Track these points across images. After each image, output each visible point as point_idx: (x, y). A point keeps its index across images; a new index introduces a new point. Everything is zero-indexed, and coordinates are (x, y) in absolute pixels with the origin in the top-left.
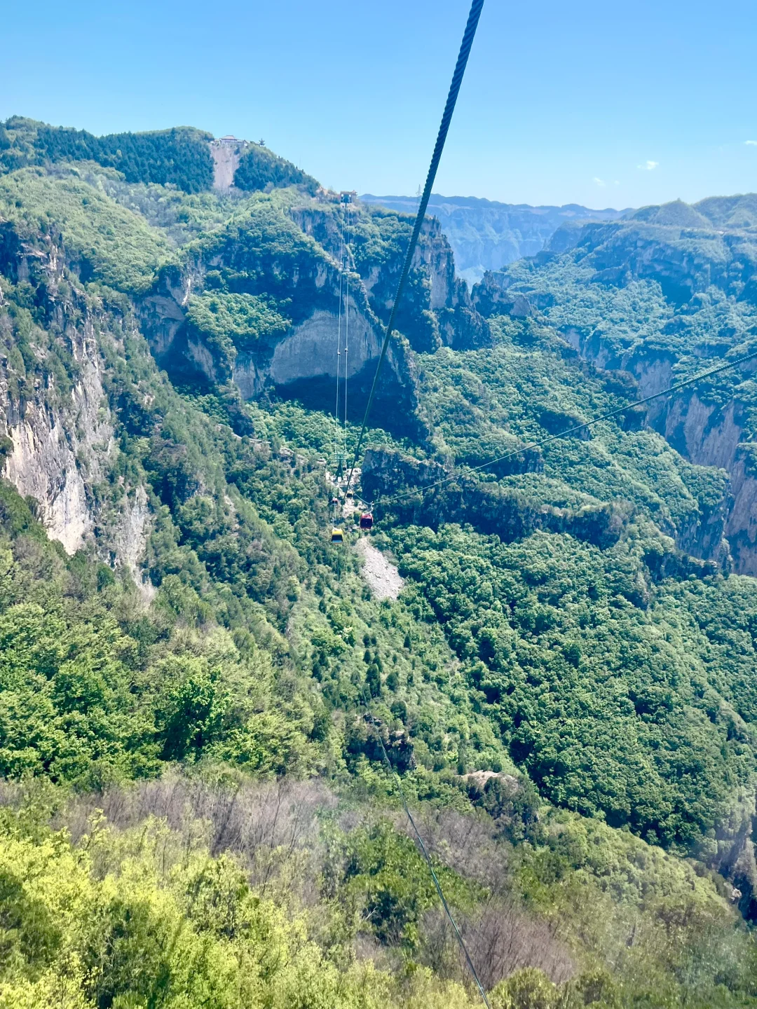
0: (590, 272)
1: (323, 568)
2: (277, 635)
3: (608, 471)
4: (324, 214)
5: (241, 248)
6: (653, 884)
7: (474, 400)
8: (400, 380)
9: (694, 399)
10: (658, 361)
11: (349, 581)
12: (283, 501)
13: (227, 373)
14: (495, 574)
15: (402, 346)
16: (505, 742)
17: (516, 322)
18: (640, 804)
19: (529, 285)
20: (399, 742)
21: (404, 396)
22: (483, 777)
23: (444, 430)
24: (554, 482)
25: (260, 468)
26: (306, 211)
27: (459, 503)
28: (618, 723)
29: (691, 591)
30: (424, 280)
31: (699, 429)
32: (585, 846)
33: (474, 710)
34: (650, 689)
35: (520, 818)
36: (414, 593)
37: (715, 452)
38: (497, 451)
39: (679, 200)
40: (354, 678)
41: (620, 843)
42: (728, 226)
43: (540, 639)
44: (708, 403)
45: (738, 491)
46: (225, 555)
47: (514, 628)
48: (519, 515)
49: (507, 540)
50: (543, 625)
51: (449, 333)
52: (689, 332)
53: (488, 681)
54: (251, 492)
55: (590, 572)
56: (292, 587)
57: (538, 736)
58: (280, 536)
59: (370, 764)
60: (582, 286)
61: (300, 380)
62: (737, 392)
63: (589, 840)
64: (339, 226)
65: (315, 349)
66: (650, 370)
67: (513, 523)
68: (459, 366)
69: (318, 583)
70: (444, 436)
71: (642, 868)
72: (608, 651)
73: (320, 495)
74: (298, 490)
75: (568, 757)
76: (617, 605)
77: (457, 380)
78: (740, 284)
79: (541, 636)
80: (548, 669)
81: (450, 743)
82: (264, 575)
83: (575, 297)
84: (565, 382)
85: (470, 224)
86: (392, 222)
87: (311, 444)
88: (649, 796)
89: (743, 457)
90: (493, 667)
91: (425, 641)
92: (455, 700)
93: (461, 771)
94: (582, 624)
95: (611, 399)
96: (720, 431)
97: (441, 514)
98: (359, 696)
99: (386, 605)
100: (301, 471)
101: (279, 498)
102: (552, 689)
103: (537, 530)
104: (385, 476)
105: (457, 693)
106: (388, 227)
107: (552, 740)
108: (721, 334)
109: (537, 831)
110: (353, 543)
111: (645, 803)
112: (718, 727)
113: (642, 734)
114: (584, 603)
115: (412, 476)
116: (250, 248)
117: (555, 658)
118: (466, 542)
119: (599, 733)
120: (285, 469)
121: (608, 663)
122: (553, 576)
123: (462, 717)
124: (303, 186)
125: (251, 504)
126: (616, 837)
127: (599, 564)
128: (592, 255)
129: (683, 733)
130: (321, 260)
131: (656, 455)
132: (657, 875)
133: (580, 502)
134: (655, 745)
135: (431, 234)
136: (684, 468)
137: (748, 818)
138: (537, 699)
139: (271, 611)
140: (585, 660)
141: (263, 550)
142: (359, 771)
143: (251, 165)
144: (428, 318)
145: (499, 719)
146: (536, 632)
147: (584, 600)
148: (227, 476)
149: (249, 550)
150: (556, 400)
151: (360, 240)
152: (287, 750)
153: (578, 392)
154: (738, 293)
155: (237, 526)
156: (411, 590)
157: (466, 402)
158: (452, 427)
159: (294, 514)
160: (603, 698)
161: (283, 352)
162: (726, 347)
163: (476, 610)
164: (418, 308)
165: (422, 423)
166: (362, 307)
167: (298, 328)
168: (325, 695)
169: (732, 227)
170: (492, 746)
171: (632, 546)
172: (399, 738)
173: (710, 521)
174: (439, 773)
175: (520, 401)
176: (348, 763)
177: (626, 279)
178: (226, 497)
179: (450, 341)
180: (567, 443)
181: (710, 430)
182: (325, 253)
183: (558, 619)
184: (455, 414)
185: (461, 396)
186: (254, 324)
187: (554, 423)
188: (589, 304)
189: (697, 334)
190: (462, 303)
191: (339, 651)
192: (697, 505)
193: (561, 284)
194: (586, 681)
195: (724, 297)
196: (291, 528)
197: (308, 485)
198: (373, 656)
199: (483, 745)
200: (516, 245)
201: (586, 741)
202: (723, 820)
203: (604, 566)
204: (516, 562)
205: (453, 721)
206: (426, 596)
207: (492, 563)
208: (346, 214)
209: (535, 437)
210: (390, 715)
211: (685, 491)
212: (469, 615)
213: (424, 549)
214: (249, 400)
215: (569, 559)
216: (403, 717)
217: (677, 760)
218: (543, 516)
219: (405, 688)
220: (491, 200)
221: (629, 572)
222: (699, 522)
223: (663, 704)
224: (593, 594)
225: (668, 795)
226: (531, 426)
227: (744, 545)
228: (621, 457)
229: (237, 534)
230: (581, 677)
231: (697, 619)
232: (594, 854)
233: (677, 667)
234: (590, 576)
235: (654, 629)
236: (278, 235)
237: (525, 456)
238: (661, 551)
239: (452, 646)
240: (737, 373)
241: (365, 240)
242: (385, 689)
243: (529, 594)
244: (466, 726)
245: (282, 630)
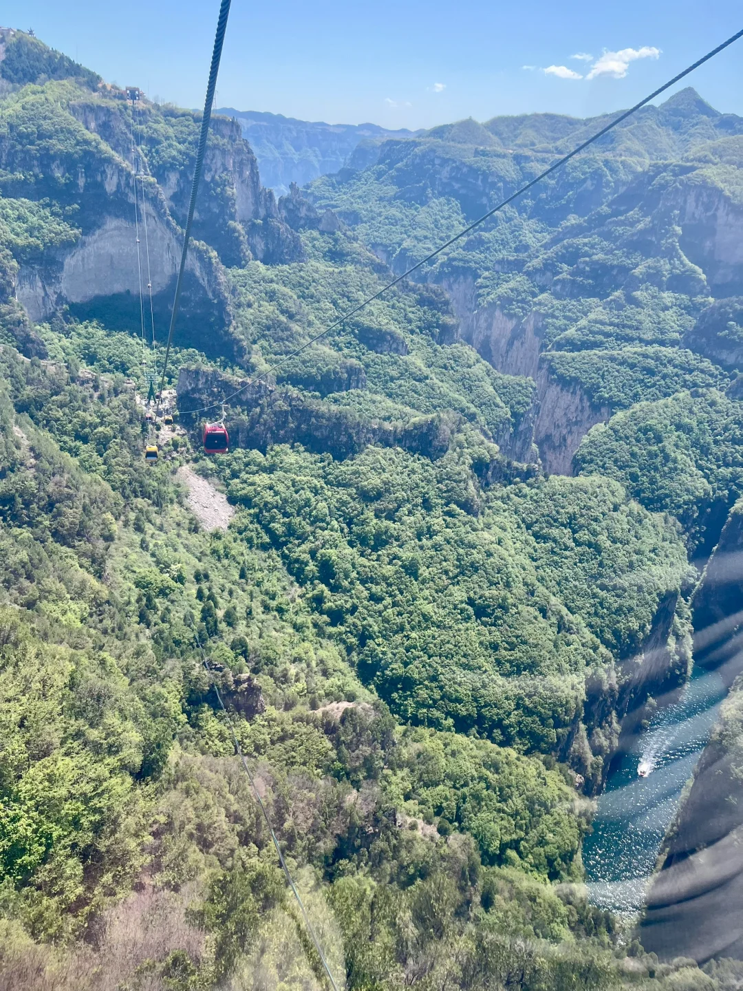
0: (392, 190)
1: (140, 502)
2: (93, 582)
3: (427, 385)
4: (108, 110)
5: (13, 146)
6: (509, 787)
7: (291, 317)
8: (210, 295)
9: (498, 313)
10: (462, 277)
11: (173, 514)
12: (87, 430)
13: (9, 290)
14: (330, 494)
15: (210, 258)
16: (352, 664)
17: (326, 237)
18: (485, 706)
19: (333, 202)
20: (245, 685)
21: (216, 313)
22: (337, 709)
23: (263, 348)
24: (378, 398)
25: (57, 394)
26: (88, 106)
27: (286, 422)
28: (459, 630)
29: (516, 495)
30: (227, 188)
31: (503, 342)
32: (443, 762)
33: (318, 635)
34: (487, 594)
35: (379, 746)
36: (246, 521)
37: (519, 364)
38: (319, 369)
39: (470, 119)
40: (188, 620)
41: (476, 752)
42: (516, 145)
43: (379, 556)
44: (511, 316)
45: (543, 398)
46: (21, 496)
47: (353, 547)
48: (350, 431)
49: (339, 457)
50: (381, 541)
51: (258, 246)
52: (488, 249)
53: (330, 604)
54: (48, 422)
55: (423, 484)
56: (107, 526)
57: (384, 653)
58: (89, 470)
59: (215, 714)
60: (385, 203)
61: (97, 298)
62: (535, 304)
63: (446, 754)
64: (128, 126)
65: (112, 262)
66: (455, 287)
67: (345, 440)
68: (272, 281)
69: (137, 519)
70: (263, 354)
71: (497, 772)
72: (445, 561)
73: (131, 422)
74: (104, 417)
75: (415, 671)
76: (450, 514)
77: (271, 296)
78: (529, 202)
79: (380, 553)
80: (389, 585)
81: (297, 675)
82: (71, 515)
83: (380, 214)
84: (379, 296)
85: (269, 141)
86: (187, 123)
87: (117, 368)
88: (493, 698)
89: (545, 366)
90: (334, 589)
91: (261, 570)
92: (298, 628)
93: (314, 706)
94: (419, 536)
95: (425, 312)
96: (522, 343)
97: (269, 435)
98: (194, 638)
99: (216, 536)
100: (106, 395)
101: (83, 427)
102: (395, 604)
103: (369, 446)
104: (204, 397)
105: (300, 620)
106: (184, 129)
107: (398, 655)
108: (517, 250)
109: (396, 755)
110: (174, 472)
111: (490, 705)
112: (549, 622)
113: (482, 638)
114: (419, 515)
115: (233, 394)
116: (24, 146)
117: (396, 572)
118: (297, 463)
119: (443, 643)
120: (87, 394)
121: (446, 572)
122: (387, 491)
123: (307, 644)
124: (82, 80)
125: (49, 435)
126: (472, 746)
127: (431, 475)
128: (393, 172)
129: (519, 633)
130: (109, 161)
131: (470, 367)
132: (513, 777)
133: (402, 416)
134: (495, 647)
135: (230, 137)
136: (495, 379)
137: (581, 704)
138: (380, 616)
139: (84, 554)
140: (424, 572)
141: (67, 487)
142: (202, 724)
143: (20, 56)
144: (234, 230)
145: (344, 642)
146: (375, 549)
147: (420, 512)
148: (15, 405)
149: (50, 488)
150: (373, 315)
151: (153, 142)
152: (97, 817)
153: (393, 307)
154: (529, 211)
155: (33, 461)
156: (242, 517)
157: (283, 318)
158: (270, 345)
159: (103, 444)
160: (444, 608)
161: (75, 266)
162: (524, 262)
163: (313, 533)
164: (224, 220)
165: (238, 341)
166: (161, 215)
167: (89, 239)
168: (156, 642)
169: (520, 146)
170: (340, 671)
171: (460, 455)
172: (244, 682)
173: (521, 428)
174: (291, 713)
175: (337, 317)
176: (189, 717)
177: (427, 197)
178: (16, 429)
179: (261, 255)
180: (386, 358)
181: (513, 343)
182: (113, 153)
183: (395, 534)
184: (270, 330)
185: (277, 312)
186: (36, 233)
187: (372, 339)
188: (394, 222)
189: (495, 250)
190: (269, 215)
191: (167, 591)
192: (509, 413)
193: (365, 202)
194: (427, 592)
195: (517, 215)
196: (100, 460)
197: (116, 411)
198: (206, 593)
199: (331, 671)
200: (317, 165)
201: (431, 652)
202: (559, 709)
203: (436, 477)
204: (350, 480)
205: (299, 650)
206: (259, 522)
207: (325, 483)
208: (134, 112)
209: (355, 354)
210: (231, 654)
211: (498, 400)
212: (306, 539)
213: (254, 473)
214: (39, 322)
215: (402, 473)
216: (245, 654)
217: (516, 659)
218: (374, 431)
219: (245, 622)
220: (287, 117)
221: (460, 481)
222: (512, 430)
223: (500, 606)
224: (427, 505)
225: (510, 693)
226: (349, 343)
227: (549, 449)
228: (437, 370)
229: (33, 470)
230: (421, 590)
231: (523, 521)
232: (453, 768)
233: (510, 569)
234: (423, 487)
235: (486, 535)
236: (56, 131)
237: (347, 372)
238: (488, 458)
239: (290, 572)
240: (534, 287)
241: (159, 143)
242: (222, 626)
243: (366, 511)
244: (312, 653)
245: (99, 575)
